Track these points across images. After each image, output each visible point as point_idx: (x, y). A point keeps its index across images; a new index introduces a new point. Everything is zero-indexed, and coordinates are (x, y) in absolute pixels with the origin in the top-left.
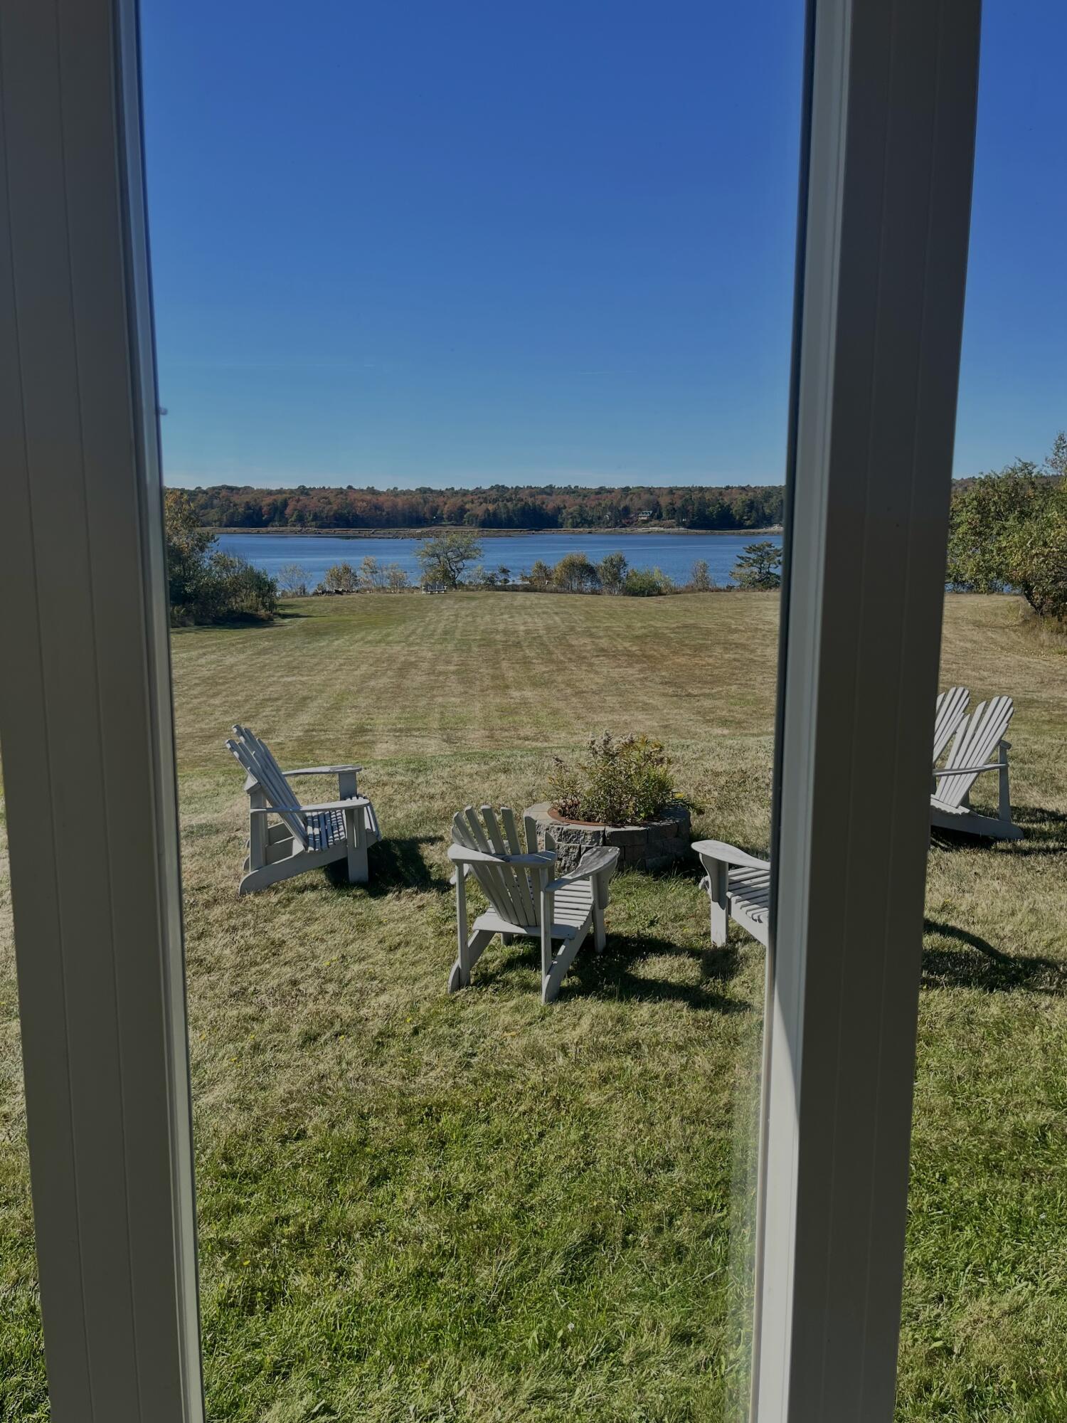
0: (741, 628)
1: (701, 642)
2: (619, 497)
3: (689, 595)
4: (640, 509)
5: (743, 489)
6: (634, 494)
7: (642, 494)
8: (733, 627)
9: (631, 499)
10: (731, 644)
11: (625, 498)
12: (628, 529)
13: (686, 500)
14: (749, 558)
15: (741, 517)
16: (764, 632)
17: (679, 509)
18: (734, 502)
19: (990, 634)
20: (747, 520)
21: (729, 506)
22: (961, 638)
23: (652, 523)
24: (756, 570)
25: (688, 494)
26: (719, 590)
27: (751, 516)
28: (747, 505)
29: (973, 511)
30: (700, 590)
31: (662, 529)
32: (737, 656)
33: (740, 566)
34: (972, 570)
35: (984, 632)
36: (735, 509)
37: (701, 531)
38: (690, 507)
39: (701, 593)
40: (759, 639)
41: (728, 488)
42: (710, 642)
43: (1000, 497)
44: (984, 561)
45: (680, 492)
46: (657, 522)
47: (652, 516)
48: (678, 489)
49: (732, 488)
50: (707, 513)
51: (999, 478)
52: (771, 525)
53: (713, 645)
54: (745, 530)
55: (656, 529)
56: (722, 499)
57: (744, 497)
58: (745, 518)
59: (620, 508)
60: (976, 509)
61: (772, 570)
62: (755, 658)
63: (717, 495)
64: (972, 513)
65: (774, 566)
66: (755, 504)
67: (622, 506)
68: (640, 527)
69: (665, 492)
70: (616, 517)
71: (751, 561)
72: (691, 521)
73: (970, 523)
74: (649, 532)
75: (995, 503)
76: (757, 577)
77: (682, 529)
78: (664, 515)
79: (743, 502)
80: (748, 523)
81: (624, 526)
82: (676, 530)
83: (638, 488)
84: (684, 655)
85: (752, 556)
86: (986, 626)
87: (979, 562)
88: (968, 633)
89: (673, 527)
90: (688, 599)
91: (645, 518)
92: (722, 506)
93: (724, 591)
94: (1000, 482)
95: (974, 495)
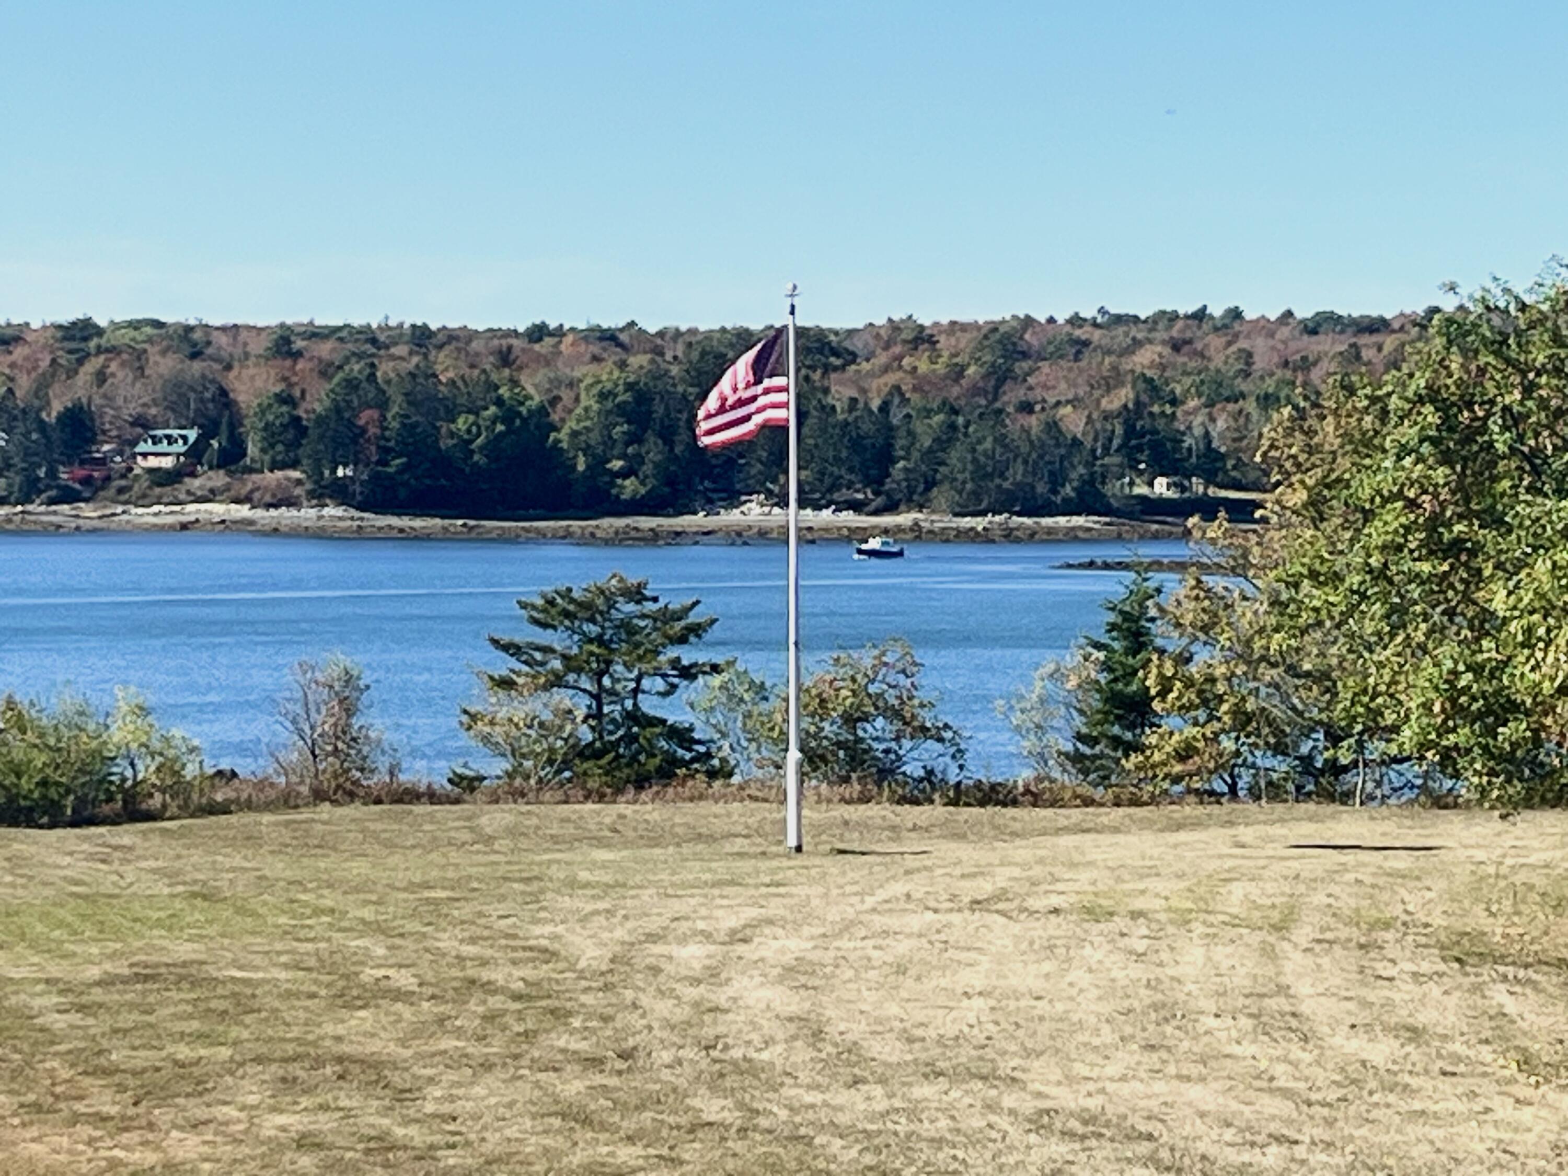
0: (404, 979)
1: (183, 1052)
2: (45, 363)
3: (267, 818)
4: (143, 424)
5: (609, 337)
6: (113, 350)
7: (153, 351)
8: (369, 974)
9: (101, 377)
10: (319, 1063)
11: (72, 373)
12: (88, 510)
13: (351, 385)
14: (547, 650)
15: (598, 463)
16: (496, 1002)
17: (321, 421)
18: (567, 396)
19: (1499, 995)
20: (625, 474)
21: (542, 411)
22: (1363, 1017)
23: (195, 484)
24: (582, 706)
25: (360, 356)
26: (408, 796)
27: (639, 459)
28: (621, 409)
29: (1426, 448)
30: (319, 796)
31: (244, 511)
32: (325, 1123)
33: (506, 684)
34: (1427, 707)
35: (1477, 989)
36: (572, 424)
37: (418, 523)
38: (366, 417)
39: (325, 810)
40: (459, 1032)
41: (538, 332)
42: (225, 1053)
43: (1528, 390)
44: (1476, 669)
45: (325, 349)
46: (219, 479)
47: (195, 453)
48: (315, 334)
49: (559, 332)
50: (446, 443)
51: (1523, 307)
52: (733, 499)
53: (233, 1067)
54: (620, 522)
55: (218, 510)
56: (514, 383)
57: (608, 374)
58: (617, 464)
59: (51, 416)
60: (1435, 442)
61: (649, 706)
62: (399, 1132)
63: (488, 363)
64: (1420, 460)
65: (659, 684)
66: (659, 409)
67: (57, 407)
68: (143, 500)
69: (258, 346)
70: (27, 453)
71: (557, 664)
72: (376, 477)
73: (1412, 504)
74: (184, 527)
75: (1513, 420)
76: (586, 735)
77: (331, 511)
78: (252, 450)
79: (603, 396)
80: (630, 487)
81: (68, 496)
82: (307, 515)
83: (135, 325)
84: (75, 1119)
85: (557, 639)
86: (1501, 959)
87: (1455, 673)
88: (1402, 993)
89: (291, 502)
90: (251, 839)
91: (167, 463)
92: (509, 413)
93: (433, 797)
94: (1532, 326)
95: (1420, 382)
